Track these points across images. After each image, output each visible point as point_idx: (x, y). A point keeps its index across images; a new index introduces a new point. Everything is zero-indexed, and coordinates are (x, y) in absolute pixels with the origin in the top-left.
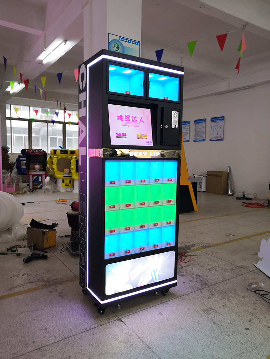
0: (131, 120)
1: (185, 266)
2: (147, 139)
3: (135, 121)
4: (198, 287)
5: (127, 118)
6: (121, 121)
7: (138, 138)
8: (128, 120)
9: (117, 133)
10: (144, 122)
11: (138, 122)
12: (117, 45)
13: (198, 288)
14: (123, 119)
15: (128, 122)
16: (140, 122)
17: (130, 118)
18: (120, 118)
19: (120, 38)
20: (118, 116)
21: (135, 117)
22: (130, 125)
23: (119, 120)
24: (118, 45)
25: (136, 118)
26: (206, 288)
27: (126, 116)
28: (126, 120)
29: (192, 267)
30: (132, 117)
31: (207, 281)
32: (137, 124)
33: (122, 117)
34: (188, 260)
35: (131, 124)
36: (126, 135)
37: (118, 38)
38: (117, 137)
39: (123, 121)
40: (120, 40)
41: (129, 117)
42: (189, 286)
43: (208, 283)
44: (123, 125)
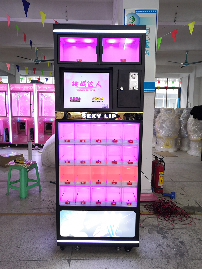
0: (87, 85)
1: (177, 228)
2: (102, 101)
3: (91, 85)
4: (169, 254)
5: (82, 83)
6: (76, 86)
7: (93, 101)
8: (83, 85)
9: (70, 98)
10: (100, 86)
11: (94, 86)
12: (132, 18)
13: (169, 256)
14: (78, 84)
15: (83, 86)
16: (96, 86)
17: (86, 83)
18: (75, 84)
19: (136, 10)
20: (73, 82)
21: (91, 82)
22: (85, 89)
23: (74, 85)
24: (134, 18)
25: (93, 83)
26: (178, 261)
28: (81, 85)
29: (184, 231)
30: (88, 82)
31: (187, 252)
32: (93, 88)
33: (78, 83)
34: (187, 223)
35: (87, 89)
36: (80, 99)
37: (134, 11)
38: (71, 101)
39: (78, 86)
40: (136, 12)
41: (84, 82)
42: (161, 251)
43: (186, 254)
44: (78, 90)
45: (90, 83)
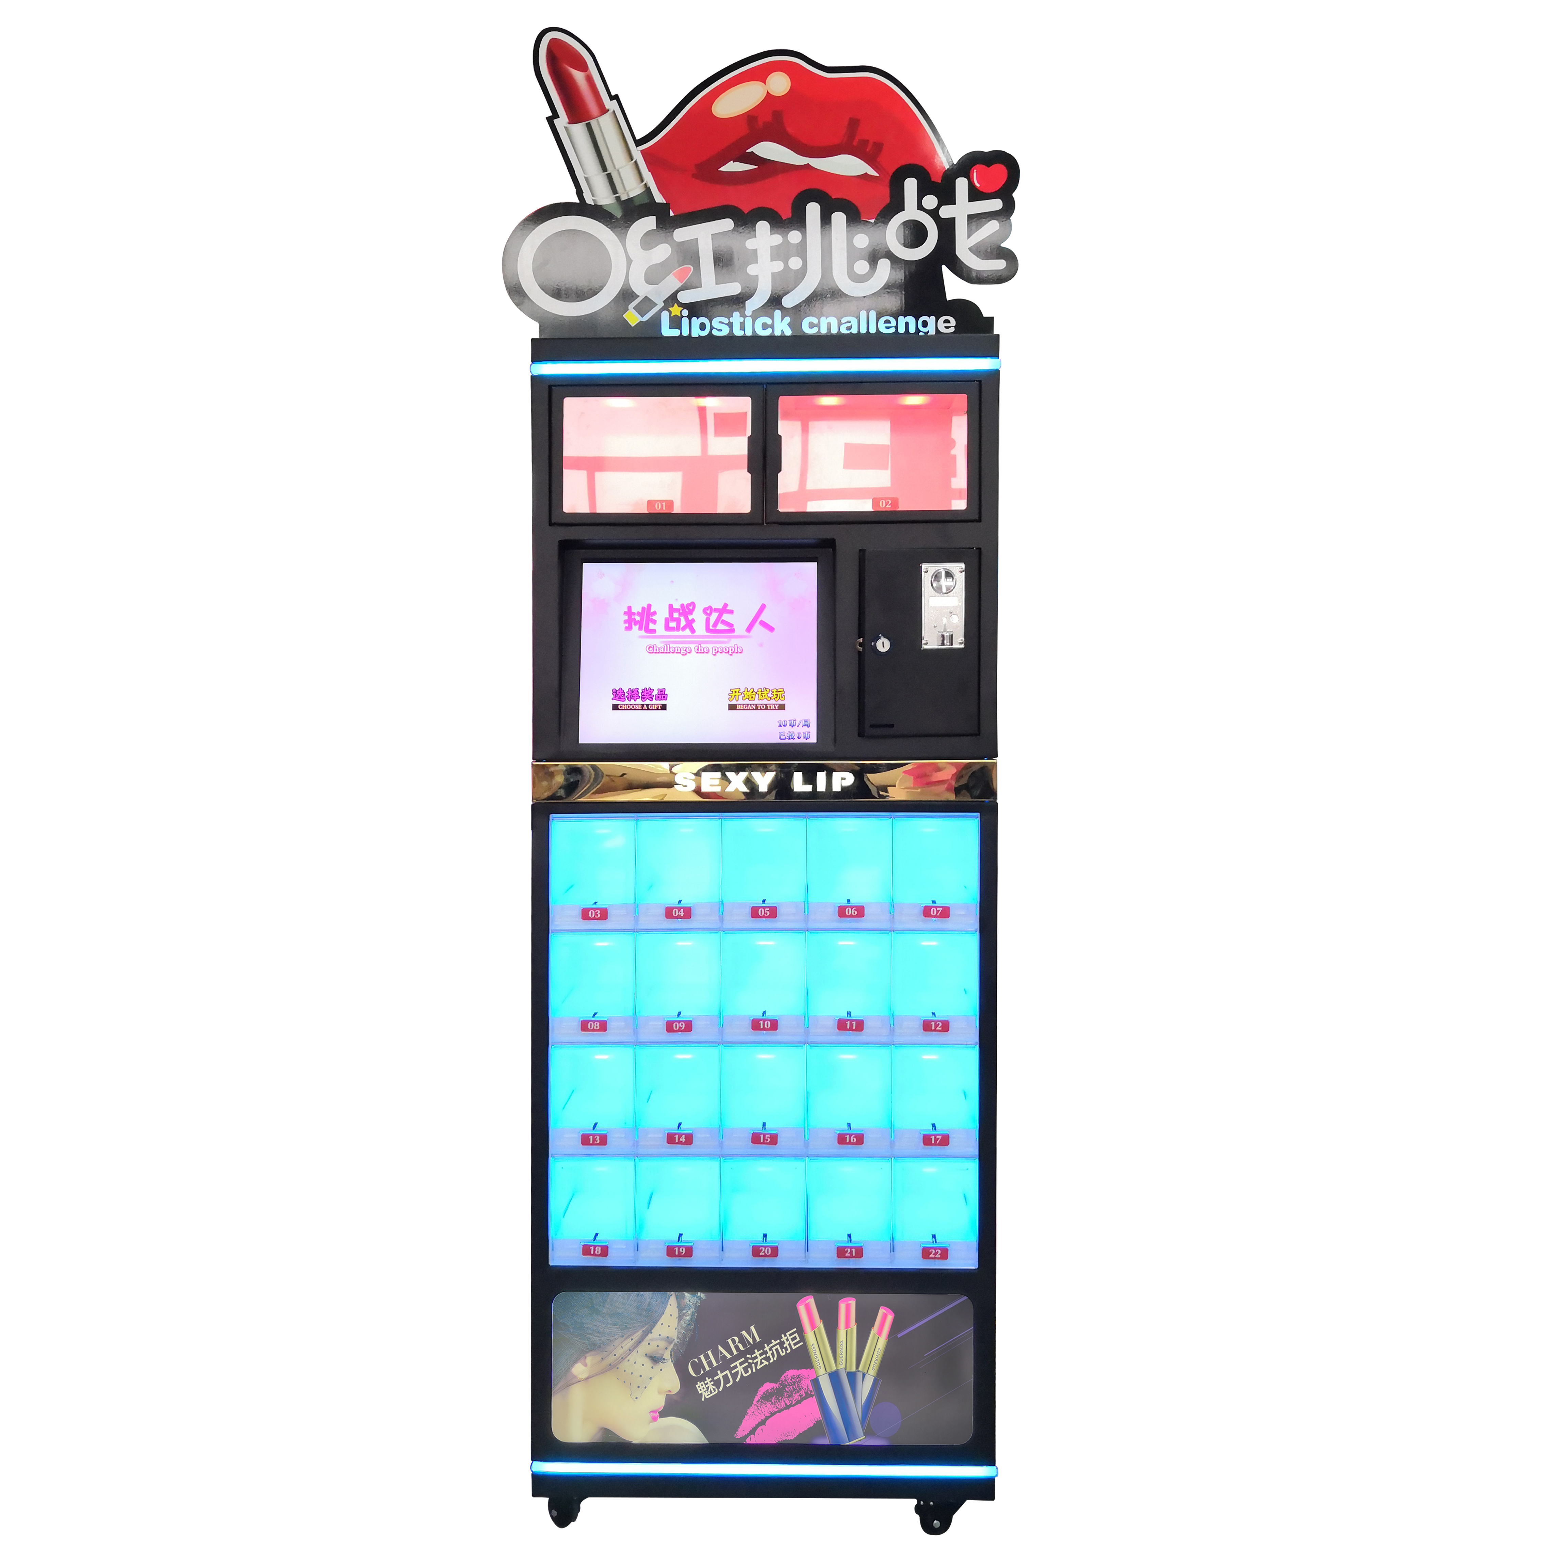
0: (700, 626)
2: (782, 707)
3: (720, 627)
5: (676, 615)
6: (643, 633)
7: (732, 707)
8: (683, 623)
9: (615, 692)
10: (771, 629)
11: (740, 629)
14: (654, 622)
15: (680, 633)
16: (749, 629)
17: (698, 617)
20: (629, 612)
22: (692, 646)
23: (635, 628)
25: (731, 612)
27: (671, 609)
28: (673, 624)
30: (708, 611)
32: (733, 642)
33: (655, 613)
35: (700, 643)
36: (665, 698)
38: (615, 707)
39: (654, 631)
41: (687, 610)
44: (652, 650)
45: (714, 616)
